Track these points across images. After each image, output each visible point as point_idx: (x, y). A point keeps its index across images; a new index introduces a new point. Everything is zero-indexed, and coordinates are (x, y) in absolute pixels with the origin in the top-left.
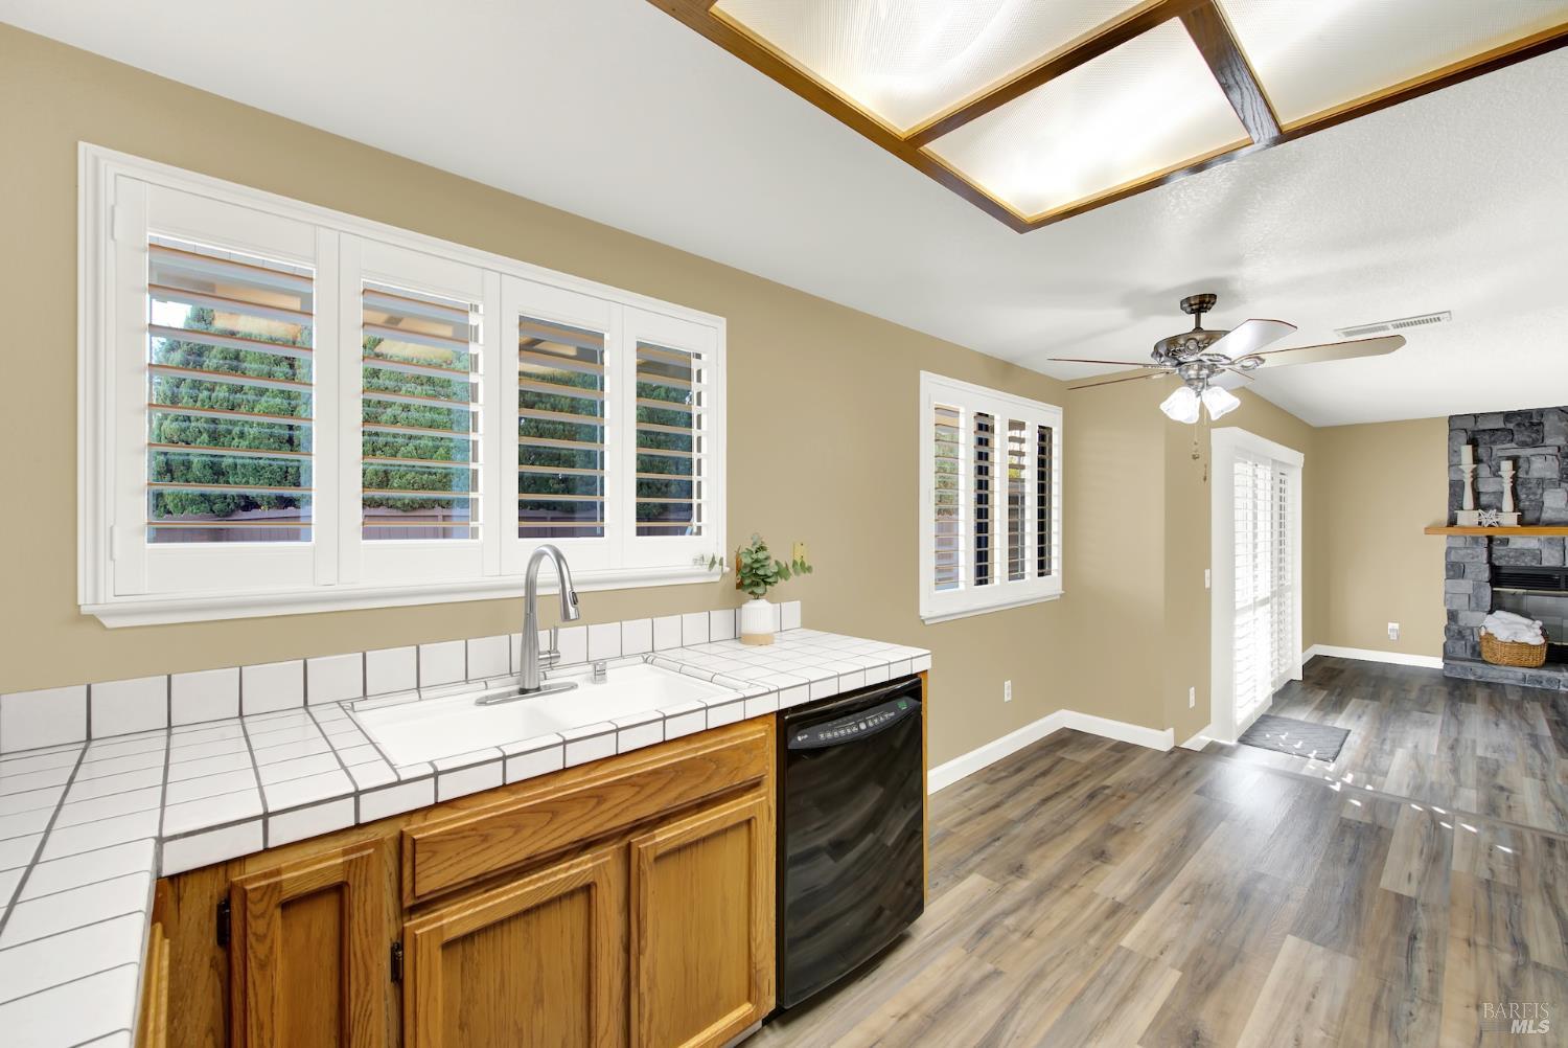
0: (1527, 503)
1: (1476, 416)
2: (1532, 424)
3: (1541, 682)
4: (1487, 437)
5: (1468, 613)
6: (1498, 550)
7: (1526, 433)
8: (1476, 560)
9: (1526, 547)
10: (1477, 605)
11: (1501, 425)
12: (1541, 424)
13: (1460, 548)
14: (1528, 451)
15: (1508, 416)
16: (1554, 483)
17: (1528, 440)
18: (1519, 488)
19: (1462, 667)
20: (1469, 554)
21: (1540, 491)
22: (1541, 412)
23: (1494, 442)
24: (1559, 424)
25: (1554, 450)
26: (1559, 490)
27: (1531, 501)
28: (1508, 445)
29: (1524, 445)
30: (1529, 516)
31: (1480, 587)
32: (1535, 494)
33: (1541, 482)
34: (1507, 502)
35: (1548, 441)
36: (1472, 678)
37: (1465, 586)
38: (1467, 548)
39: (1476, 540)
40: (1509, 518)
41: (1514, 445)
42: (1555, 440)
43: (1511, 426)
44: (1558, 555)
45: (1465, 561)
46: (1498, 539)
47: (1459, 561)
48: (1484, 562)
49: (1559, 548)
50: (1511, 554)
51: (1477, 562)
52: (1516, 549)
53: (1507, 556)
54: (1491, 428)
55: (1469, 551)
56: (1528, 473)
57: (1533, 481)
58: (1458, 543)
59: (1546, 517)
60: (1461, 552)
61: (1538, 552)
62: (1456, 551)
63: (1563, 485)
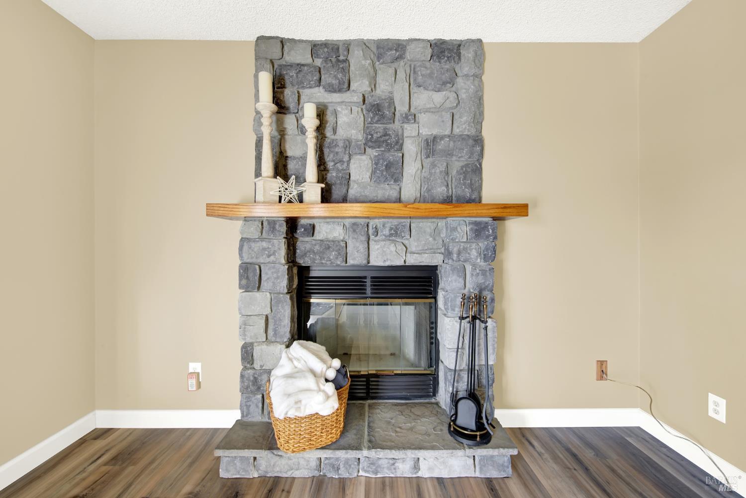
0: (334, 174)
1: (282, 42)
2: (338, 61)
3: (338, 469)
5: (264, 347)
6: (304, 243)
7: (333, 73)
8: (272, 258)
9: (331, 237)
10: (275, 334)
11: (306, 58)
12: (346, 61)
13: (254, 241)
14: (336, 97)
15: (316, 47)
17: (334, 82)
19: (243, 459)
20: (264, 249)
21: (346, 158)
22: (348, 45)
23: (301, 84)
24: (363, 62)
25: (359, 99)
26: (364, 157)
27: (338, 171)
28: (316, 89)
29: (331, 89)
30: (337, 192)
31: (279, 301)
32: (341, 161)
33: (348, 144)
34: (311, 172)
35: (354, 86)
36: (256, 475)
37: (261, 301)
38: (265, 241)
39: (272, 223)
40: (313, 190)
41: (321, 89)
42: (360, 85)
43: (318, 62)
44: (362, 247)
45: (261, 260)
46: (303, 226)
47: (254, 260)
48: (283, 261)
49: (364, 238)
50: (317, 248)
51: (274, 263)
52: (322, 241)
53: (311, 251)
54: (298, 62)
55: (264, 244)
56: (335, 131)
57: (341, 144)
58: (253, 231)
59: (353, 191)
60: (256, 246)
61: (343, 244)
62: (253, 245)
63: (368, 150)
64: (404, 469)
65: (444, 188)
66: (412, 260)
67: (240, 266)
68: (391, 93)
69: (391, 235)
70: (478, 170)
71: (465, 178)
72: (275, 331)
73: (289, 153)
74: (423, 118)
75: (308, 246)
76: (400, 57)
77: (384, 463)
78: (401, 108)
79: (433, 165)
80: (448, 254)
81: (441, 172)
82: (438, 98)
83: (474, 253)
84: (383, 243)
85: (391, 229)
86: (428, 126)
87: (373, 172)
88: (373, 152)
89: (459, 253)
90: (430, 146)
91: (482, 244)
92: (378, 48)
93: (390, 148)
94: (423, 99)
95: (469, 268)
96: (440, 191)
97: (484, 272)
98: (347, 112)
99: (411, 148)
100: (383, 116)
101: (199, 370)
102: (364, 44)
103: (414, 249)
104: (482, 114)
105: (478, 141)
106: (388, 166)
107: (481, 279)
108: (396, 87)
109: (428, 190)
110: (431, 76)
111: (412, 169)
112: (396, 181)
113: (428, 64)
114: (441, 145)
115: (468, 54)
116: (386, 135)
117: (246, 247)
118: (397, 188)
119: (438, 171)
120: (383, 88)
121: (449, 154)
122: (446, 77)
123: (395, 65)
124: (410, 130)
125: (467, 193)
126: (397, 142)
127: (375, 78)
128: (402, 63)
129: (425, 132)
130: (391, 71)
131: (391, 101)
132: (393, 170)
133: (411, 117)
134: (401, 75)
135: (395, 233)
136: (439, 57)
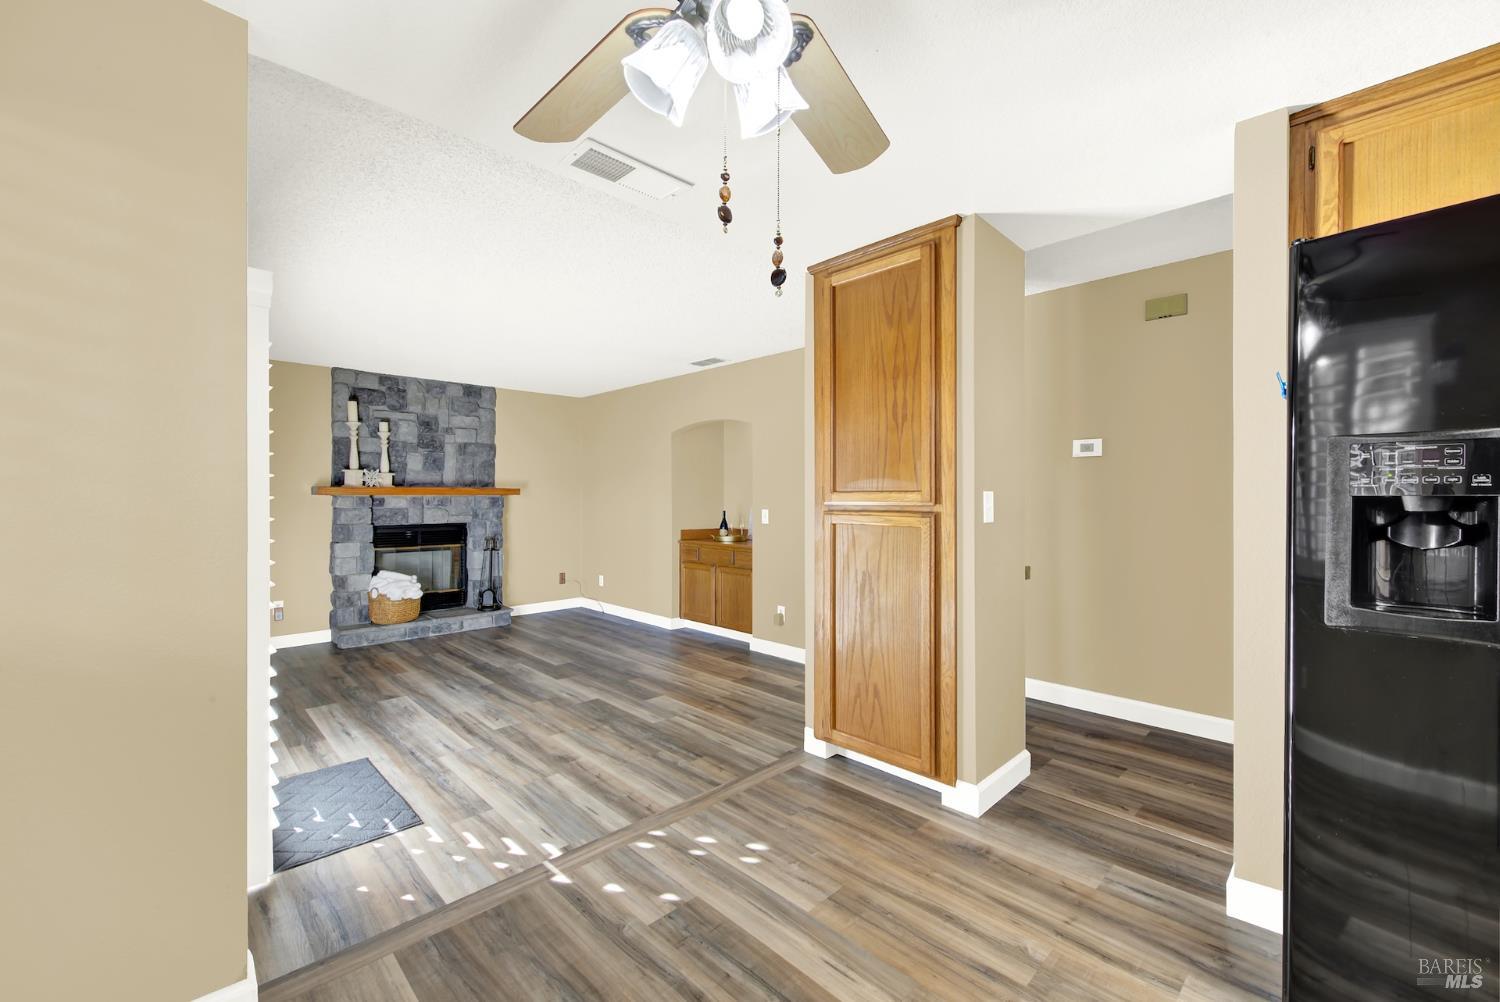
0: (398, 465)
1: (355, 372)
2: (399, 390)
4: (366, 396)
5: (357, 577)
6: (378, 511)
7: (395, 397)
8: (361, 521)
9: (398, 506)
11: (376, 386)
12: (404, 391)
13: (344, 510)
14: (399, 416)
15: (383, 379)
16: (412, 447)
17: (396, 404)
18: (392, 449)
20: (356, 515)
21: (404, 454)
22: (405, 380)
23: (371, 403)
24: (416, 393)
25: (413, 417)
26: (417, 454)
27: (400, 462)
28: (381, 408)
29: (393, 408)
30: (398, 477)
31: (366, 548)
32: (401, 456)
33: (405, 444)
34: (385, 463)
35: (411, 408)
37: (354, 548)
38: (355, 509)
40: (386, 479)
41: (385, 408)
42: (415, 408)
43: (383, 389)
44: (418, 512)
45: (348, 523)
47: (344, 523)
48: (369, 523)
49: (421, 507)
51: (363, 525)
52: (390, 508)
53: (384, 516)
54: (368, 387)
55: (357, 512)
57: (400, 444)
58: (347, 504)
59: (410, 477)
60: (350, 514)
61: (405, 511)
62: (348, 512)
63: (420, 450)
66: (453, 520)
68: (436, 414)
69: (438, 505)
70: (492, 465)
71: (484, 470)
73: (362, 450)
74: (457, 432)
75: (382, 513)
76: (443, 392)
78: (442, 425)
79: (464, 461)
80: (475, 515)
81: (469, 465)
82: (468, 420)
83: (491, 515)
84: (432, 510)
85: (438, 502)
86: (461, 437)
87: (425, 464)
88: (424, 451)
89: (483, 515)
90: (462, 448)
91: (496, 510)
92: (427, 385)
93: (435, 449)
94: (458, 420)
95: (488, 523)
96: (469, 477)
97: (497, 526)
98: (406, 425)
99: (450, 450)
100: (431, 429)
101: (282, 605)
102: (417, 381)
103: (452, 513)
104: (495, 431)
105: (493, 448)
106: (434, 461)
107: (495, 529)
108: (440, 411)
109: (461, 476)
110: (463, 406)
111: (450, 463)
112: (440, 470)
113: (461, 399)
114: (470, 449)
115: (486, 396)
116: (433, 441)
118: (441, 476)
119: (467, 465)
120: (431, 410)
121: (474, 454)
122: (472, 408)
123: (439, 397)
124: (448, 439)
125: (486, 479)
126: (440, 446)
127: (425, 404)
128: (444, 396)
129: (460, 440)
130: (437, 400)
131: (436, 418)
132: (437, 463)
133: (449, 430)
134: (443, 403)
135: (442, 503)
136: (468, 396)
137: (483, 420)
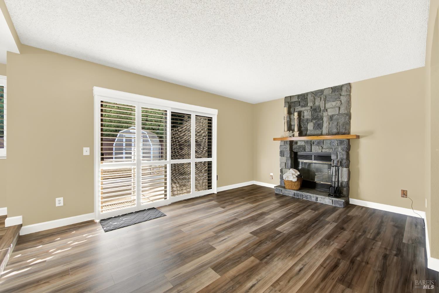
0: (303, 128)
1: (291, 97)
2: (305, 99)
3: (298, 196)
4: (293, 104)
5: (285, 169)
6: (294, 146)
7: (303, 102)
8: (286, 150)
9: (301, 145)
10: (287, 167)
11: (297, 100)
12: (307, 98)
13: (283, 146)
14: (303, 109)
15: (299, 96)
16: (310, 120)
17: (303, 104)
18: (301, 123)
19: (279, 189)
20: (285, 148)
21: (306, 124)
22: (307, 94)
23: (295, 106)
24: (311, 98)
25: (309, 108)
26: (311, 123)
27: (305, 127)
28: (299, 107)
29: (302, 106)
30: (304, 133)
31: (288, 160)
32: (305, 125)
33: (307, 119)
34: (296, 129)
35: (308, 105)
36: (282, 194)
37: (284, 159)
39: (286, 142)
40: (296, 133)
42: (310, 104)
43: (300, 100)
44: (309, 147)
45: (284, 150)
46: (294, 142)
47: (283, 150)
48: (289, 150)
49: (310, 145)
50: (297, 147)
51: (287, 150)
52: (299, 146)
53: (296, 148)
54: (294, 101)
55: (285, 146)
56: (303, 117)
57: (305, 120)
58: (283, 144)
59: (308, 133)
60: (283, 147)
61: (304, 146)
62: (282, 146)
63: (313, 121)
64: (313, 199)
65: (336, 130)
66: (324, 151)
67: (280, 151)
68: (320, 105)
69: (317, 144)
70: (349, 124)
71: (343, 126)
72: (287, 166)
73: (292, 124)
74: (329, 110)
75: (295, 147)
77: (309, 197)
78: (322, 109)
79: (333, 123)
81: (335, 125)
82: (334, 104)
83: (340, 149)
84: (315, 146)
85: (317, 142)
86: (330, 112)
87: (314, 127)
89: (335, 149)
91: (343, 146)
92: (316, 93)
93: (319, 120)
94: (329, 104)
95: (338, 153)
98: (307, 112)
99: (325, 119)
100: (317, 111)
101: (272, 175)
102: (312, 93)
103: (324, 148)
104: (350, 106)
105: (349, 115)
106: (318, 125)
107: (342, 156)
108: (321, 102)
109: (331, 131)
110: (331, 98)
111: (325, 125)
112: (321, 129)
113: (331, 95)
114: (334, 118)
115: (344, 89)
116: (317, 116)
117: (281, 147)
118: (321, 131)
119: (334, 125)
120: (317, 104)
121: (337, 119)
122: (336, 97)
123: (320, 96)
124: (325, 114)
125: (345, 130)
126: (321, 118)
127: (315, 102)
128: (323, 95)
129: (330, 114)
130: (319, 99)
131: (319, 107)
132: (320, 126)
133: (325, 110)
134: (322, 99)
135: (319, 143)
136: (334, 92)
137: (343, 101)
